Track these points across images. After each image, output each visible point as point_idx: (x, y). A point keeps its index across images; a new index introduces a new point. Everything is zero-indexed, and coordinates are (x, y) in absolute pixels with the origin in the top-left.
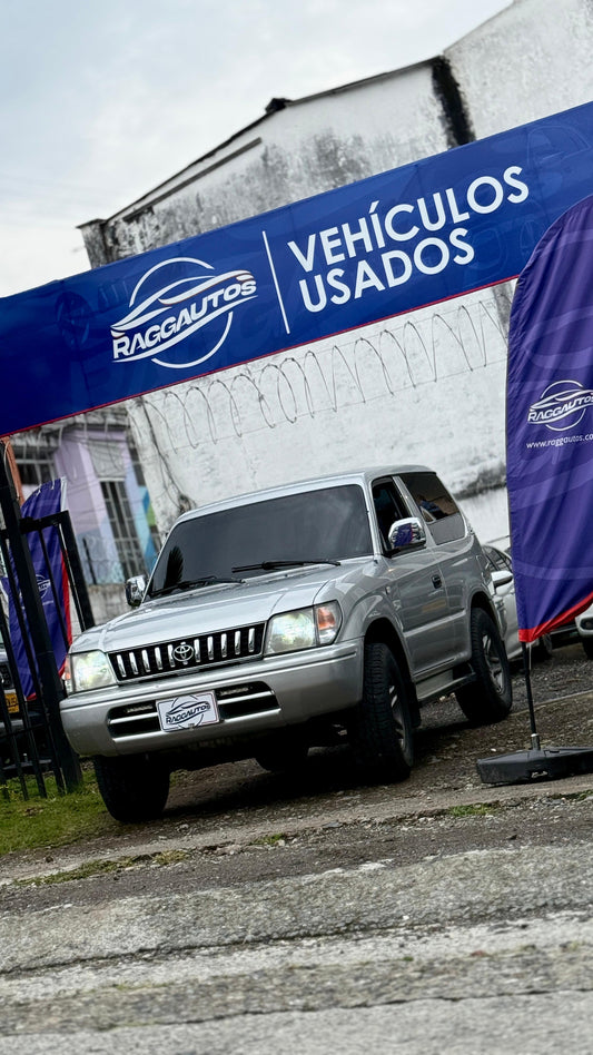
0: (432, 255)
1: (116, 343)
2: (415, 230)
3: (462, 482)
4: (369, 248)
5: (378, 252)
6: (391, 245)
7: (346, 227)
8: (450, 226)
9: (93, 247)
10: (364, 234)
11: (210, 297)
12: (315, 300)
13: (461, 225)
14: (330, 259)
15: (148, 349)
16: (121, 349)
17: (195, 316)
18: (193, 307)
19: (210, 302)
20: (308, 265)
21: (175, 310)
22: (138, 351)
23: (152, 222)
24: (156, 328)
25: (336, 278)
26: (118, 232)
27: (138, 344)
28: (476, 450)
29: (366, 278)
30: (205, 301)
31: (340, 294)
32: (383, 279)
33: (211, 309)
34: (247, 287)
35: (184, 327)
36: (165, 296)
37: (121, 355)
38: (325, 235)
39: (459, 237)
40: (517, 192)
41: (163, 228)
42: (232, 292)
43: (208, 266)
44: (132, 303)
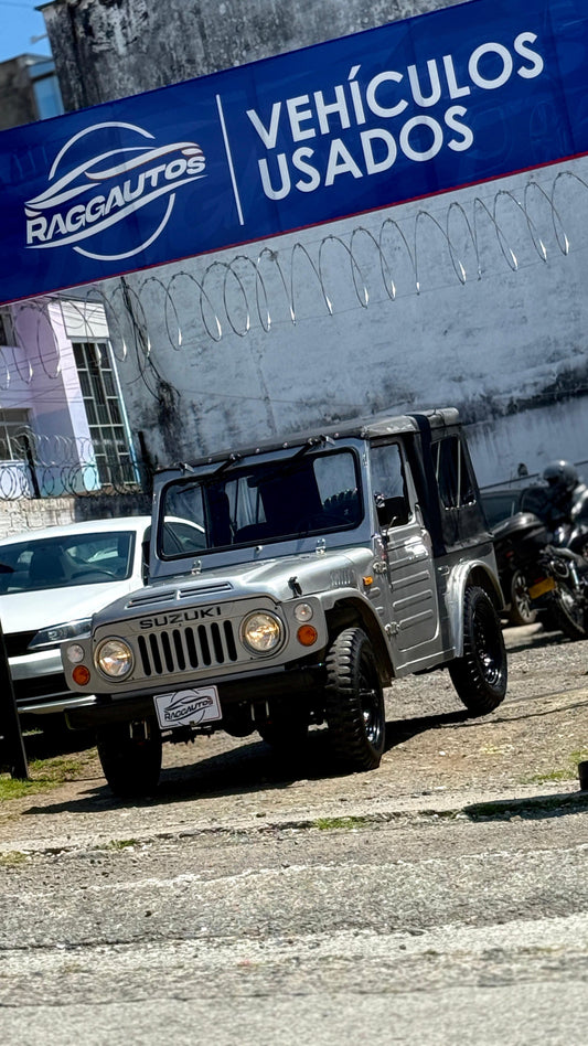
0: (422, 138)
1: (30, 224)
2: (403, 105)
3: (535, 384)
4: (346, 124)
5: (356, 129)
6: (373, 121)
7: (319, 96)
8: (446, 102)
9: (58, 37)
10: (340, 106)
11: (148, 174)
12: (277, 185)
13: (459, 102)
14: (298, 135)
15: (69, 234)
16: (37, 232)
17: (129, 196)
18: (127, 184)
19: (148, 180)
20: (270, 140)
21: (104, 187)
22: (58, 236)
23: (139, 7)
24: (80, 208)
25: (304, 159)
26: (93, 18)
27: (57, 227)
28: (556, 342)
29: (340, 161)
30: (142, 178)
31: (308, 179)
32: (361, 163)
33: (148, 189)
34: (193, 163)
35: (115, 210)
36: (92, 170)
37: (36, 240)
38: (292, 103)
39: (457, 117)
40: (530, 65)
41: (153, 17)
42: (176, 168)
43: (148, 135)
44: (52, 175)
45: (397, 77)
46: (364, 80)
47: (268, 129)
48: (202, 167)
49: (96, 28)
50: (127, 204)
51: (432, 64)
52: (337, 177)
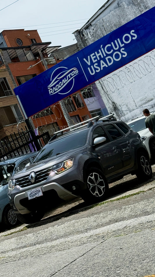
0: (117, 56)
1: (49, 90)
2: (112, 50)
4: (102, 57)
6: (107, 55)
7: (96, 53)
8: (120, 48)
11: (68, 76)
12: (92, 72)
13: (123, 47)
14: (94, 61)
15: (57, 91)
16: (51, 92)
17: (66, 81)
18: (65, 79)
19: (69, 77)
20: (89, 64)
21: (61, 80)
22: (55, 92)
24: (57, 85)
25: (96, 66)
27: (54, 90)
29: (103, 64)
30: (67, 77)
31: (98, 69)
32: (107, 64)
33: (69, 79)
34: (76, 72)
35: (64, 84)
37: (51, 93)
38: (91, 55)
39: (123, 50)
40: (134, 36)
43: (66, 68)
44: (51, 80)
45: (109, 45)
46: (104, 47)
47: (88, 61)
48: (78, 72)
50: (66, 82)
51: (116, 41)
52: (103, 68)
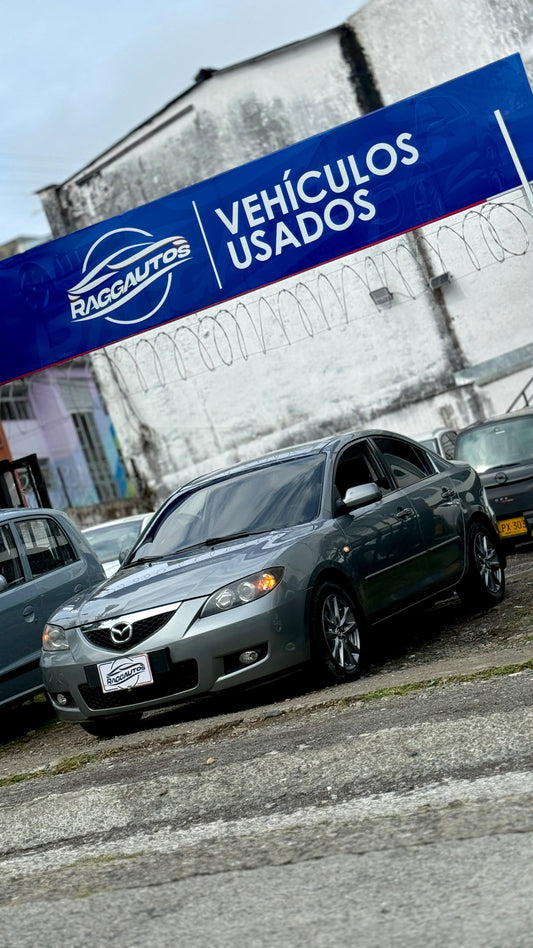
0: (339, 214)
1: (73, 305)
2: (323, 193)
3: (387, 398)
4: (285, 211)
5: (293, 214)
6: (304, 207)
7: (264, 194)
8: (353, 188)
9: (51, 210)
10: (280, 199)
11: (151, 261)
12: (242, 258)
13: (363, 186)
14: (253, 223)
15: (101, 309)
16: (79, 310)
17: (139, 278)
18: (137, 270)
19: (152, 266)
20: (233, 228)
21: (122, 274)
22: (93, 311)
23: (101, 185)
24: (106, 290)
25: (259, 238)
26: (72, 195)
27: (92, 305)
28: (398, 370)
29: (284, 237)
30: (147, 264)
31: (263, 252)
32: (298, 235)
33: (153, 271)
34: (182, 250)
35: (131, 288)
36: (112, 262)
37: (79, 316)
38: (246, 201)
39: (362, 197)
40: (409, 155)
41: (111, 190)
42: (170, 255)
43: (148, 234)
44: (84, 270)
45: (317, 174)
46: (294, 179)
47: (231, 220)
48: (188, 252)
49: (74, 201)
51: (340, 163)
52: (283, 248)
